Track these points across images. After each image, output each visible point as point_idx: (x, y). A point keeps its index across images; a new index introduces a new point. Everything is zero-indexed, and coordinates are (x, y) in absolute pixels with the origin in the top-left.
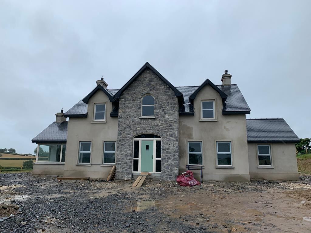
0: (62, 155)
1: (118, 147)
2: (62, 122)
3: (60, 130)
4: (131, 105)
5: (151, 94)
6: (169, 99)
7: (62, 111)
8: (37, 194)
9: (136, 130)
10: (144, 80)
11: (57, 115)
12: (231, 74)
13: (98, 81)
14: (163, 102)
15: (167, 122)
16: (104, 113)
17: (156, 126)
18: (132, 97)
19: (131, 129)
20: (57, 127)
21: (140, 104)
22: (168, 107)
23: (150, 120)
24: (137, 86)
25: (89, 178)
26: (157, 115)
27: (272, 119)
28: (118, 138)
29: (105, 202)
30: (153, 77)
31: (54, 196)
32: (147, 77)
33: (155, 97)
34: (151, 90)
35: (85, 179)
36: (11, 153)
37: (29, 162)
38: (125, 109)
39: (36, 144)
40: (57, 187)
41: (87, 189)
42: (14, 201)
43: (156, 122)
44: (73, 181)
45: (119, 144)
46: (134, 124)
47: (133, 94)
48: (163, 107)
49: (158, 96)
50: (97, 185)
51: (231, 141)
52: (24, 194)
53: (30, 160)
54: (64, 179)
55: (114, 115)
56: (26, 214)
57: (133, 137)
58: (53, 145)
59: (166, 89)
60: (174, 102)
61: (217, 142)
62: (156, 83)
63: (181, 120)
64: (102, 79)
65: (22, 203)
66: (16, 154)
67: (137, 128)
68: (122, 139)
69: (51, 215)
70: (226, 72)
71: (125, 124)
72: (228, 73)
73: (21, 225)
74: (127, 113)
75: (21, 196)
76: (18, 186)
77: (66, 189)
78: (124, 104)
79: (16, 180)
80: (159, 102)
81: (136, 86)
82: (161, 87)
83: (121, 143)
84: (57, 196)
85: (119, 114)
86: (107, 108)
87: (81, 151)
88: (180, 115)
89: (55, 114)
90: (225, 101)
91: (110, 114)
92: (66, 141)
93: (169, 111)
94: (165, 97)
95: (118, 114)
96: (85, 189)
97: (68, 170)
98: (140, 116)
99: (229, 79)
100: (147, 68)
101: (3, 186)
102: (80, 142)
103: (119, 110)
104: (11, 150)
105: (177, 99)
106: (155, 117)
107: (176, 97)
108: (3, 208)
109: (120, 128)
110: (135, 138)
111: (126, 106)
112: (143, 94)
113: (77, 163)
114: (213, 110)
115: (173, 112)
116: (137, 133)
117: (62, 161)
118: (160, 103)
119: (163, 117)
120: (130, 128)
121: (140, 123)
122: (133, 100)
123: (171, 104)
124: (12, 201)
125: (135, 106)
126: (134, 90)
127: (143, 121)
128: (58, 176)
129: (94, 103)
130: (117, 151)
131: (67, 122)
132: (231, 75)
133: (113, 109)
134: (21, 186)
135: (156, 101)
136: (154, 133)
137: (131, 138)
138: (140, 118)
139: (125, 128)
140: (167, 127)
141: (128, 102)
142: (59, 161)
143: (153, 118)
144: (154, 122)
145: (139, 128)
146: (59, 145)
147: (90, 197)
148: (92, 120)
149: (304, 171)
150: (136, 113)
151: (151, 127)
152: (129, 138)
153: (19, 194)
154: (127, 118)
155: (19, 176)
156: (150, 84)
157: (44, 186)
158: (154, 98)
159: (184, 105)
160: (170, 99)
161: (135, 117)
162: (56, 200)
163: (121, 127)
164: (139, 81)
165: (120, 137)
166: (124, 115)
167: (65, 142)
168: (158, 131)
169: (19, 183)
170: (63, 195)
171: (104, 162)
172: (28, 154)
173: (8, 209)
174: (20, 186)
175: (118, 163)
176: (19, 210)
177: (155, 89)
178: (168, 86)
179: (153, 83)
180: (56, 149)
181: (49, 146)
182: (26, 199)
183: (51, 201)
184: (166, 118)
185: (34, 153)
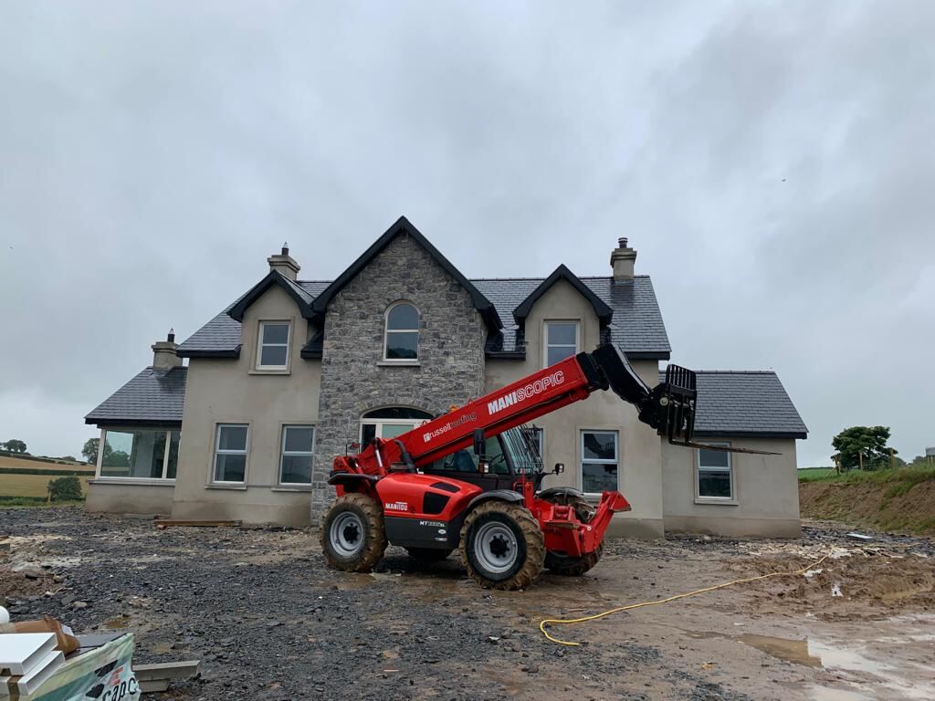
0: (170, 462)
1: (319, 441)
2: (170, 368)
3: (163, 389)
4: (356, 329)
5: (410, 301)
6: (457, 315)
7: (171, 337)
8: (104, 554)
9: (369, 397)
10: (394, 264)
11: (157, 349)
12: (634, 250)
13: (273, 256)
14: (442, 324)
15: (450, 376)
16: (286, 347)
17: (423, 386)
18: (360, 307)
19: (357, 394)
20: (157, 383)
21: (382, 327)
22: (454, 337)
23: (407, 371)
24: (376, 279)
25: (241, 522)
26: (425, 358)
27: (745, 373)
28: (320, 416)
29: (272, 572)
30: (418, 255)
31: (146, 559)
32: (401, 254)
33: (420, 309)
34: (411, 291)
35: (230, 524)
36: (12, 454)
37: (67, 480)
38: (339, 339)
39: (98, 427)
40: (154, 540)
41: (233, 546)
42: (48, 567)
43: (423, 377)
44: (197, 529)
45: (321, 432)
46: (366, 380)
47: (362, 300)
48: (443, 335)
49: (429, 308)
50: (261, 537)
51: (618, 431)
52: (70, 554)
53: (70, 476)
54: (173, 524)
55: (312, 354)
56: (82, 590)
57: (360, 414)
58: (144, 432)
59: (451, 290)
60: (471, 324)
61: (583, 433)
62: (424, 272)
63: (492, 373)
64: (285, 251)
65: (69, 571)
66: (29, 457)
67: (371, 391)
68: (330, 418)
69: (142, 593)
70: (623, 243)
71: (339, 379)
72: (629, 246)
73: (74, 607)
74: (347, 351)
75: (65, 559)
76: (50, 537)
77: (177, 545)
78: (338, 326)
79: (43, 525)
80: (430, 324)
81: (371, 279)
82: (437, 284)
83: (327, 430)
84: (155, 558)
85: (325, 352)
86: (293, 333)
87: (220, 448)
88: (488, 358)
89: (153, 346)
90: (609, 322)
91: (302, 351)
92: (181, 421)
93: (455, 347)
94: (447, 310)
95: (322, 352)
96: (227, 547)
97: (185, 499)
98: (380, 359)
99: (629, 262)
100: (402, 231)
101: (12, 537)
102: (218, 424)
103: (325, 342)
104: (12, 444)
105: (478, 315)
106: (418, 364)
107: (475, 310)
108: (27, 577)
109: (325, 390)
110: (364, 417)
111: (345, 333)
112: (389, 300)
113: (208, 482)
114: (575, 348)
115: (468, 351)
116: (370, 405)
117: (169, 476)
118: (435, 325)
119: (442, 363)
120: (352, 390)
121: (379, 377)
122: (363, 317)
123: (462, 329)
124: (43, 567)
125: (367, 331)
126: (366, 290)
127: (388, 373)
128: (156, 518)
129: (260, 321)
130: (317, 453)
131: (186, 368)
132: (636, 252)
133: (310, 338)
134: (61, 537)
135: (424, 319)
136: (415, 404)
137: (353, 417)
138: (379, 364)
139: (339, 390)
140: (450, 389)
141: (349, 321)
142: (161, 477)
143: (415, 366)
144: (416, 376)
145: (376, 392)
146: (159, 431)
147: (236, 562)
148: (252, 366)
149: (843, 519)
150: (369, 351)
151: (407, 390)
152: (349, 418)
153: (58, 554)
154: (346, 363)
155: (50, 515)
156: (408, 276)
157: (121, 539)
158: (420, 313)
159: (501, 330)
160: (461, 316)
161: (366, 362)
162: (152, 567)
163: (328, 387)
164: (380, 265)
165: (324, 413)
166: (337, 356)
167: (177, 425)
168: (426, 399)
169: (54, 532)
170: (168, 558)
171: (282, 481)
172: (65, 459)
173: (39, 580)
174: (56, 538)
175: (317, 482)
176: (64, 584)
177: (423, 288)
178: (455, 282)
179: (416, 272)
180: (153, 443)
181: (132, 435)
182: (78, 564)
183: (139, 568)
184: (449, 367)
185: (82, 454)
